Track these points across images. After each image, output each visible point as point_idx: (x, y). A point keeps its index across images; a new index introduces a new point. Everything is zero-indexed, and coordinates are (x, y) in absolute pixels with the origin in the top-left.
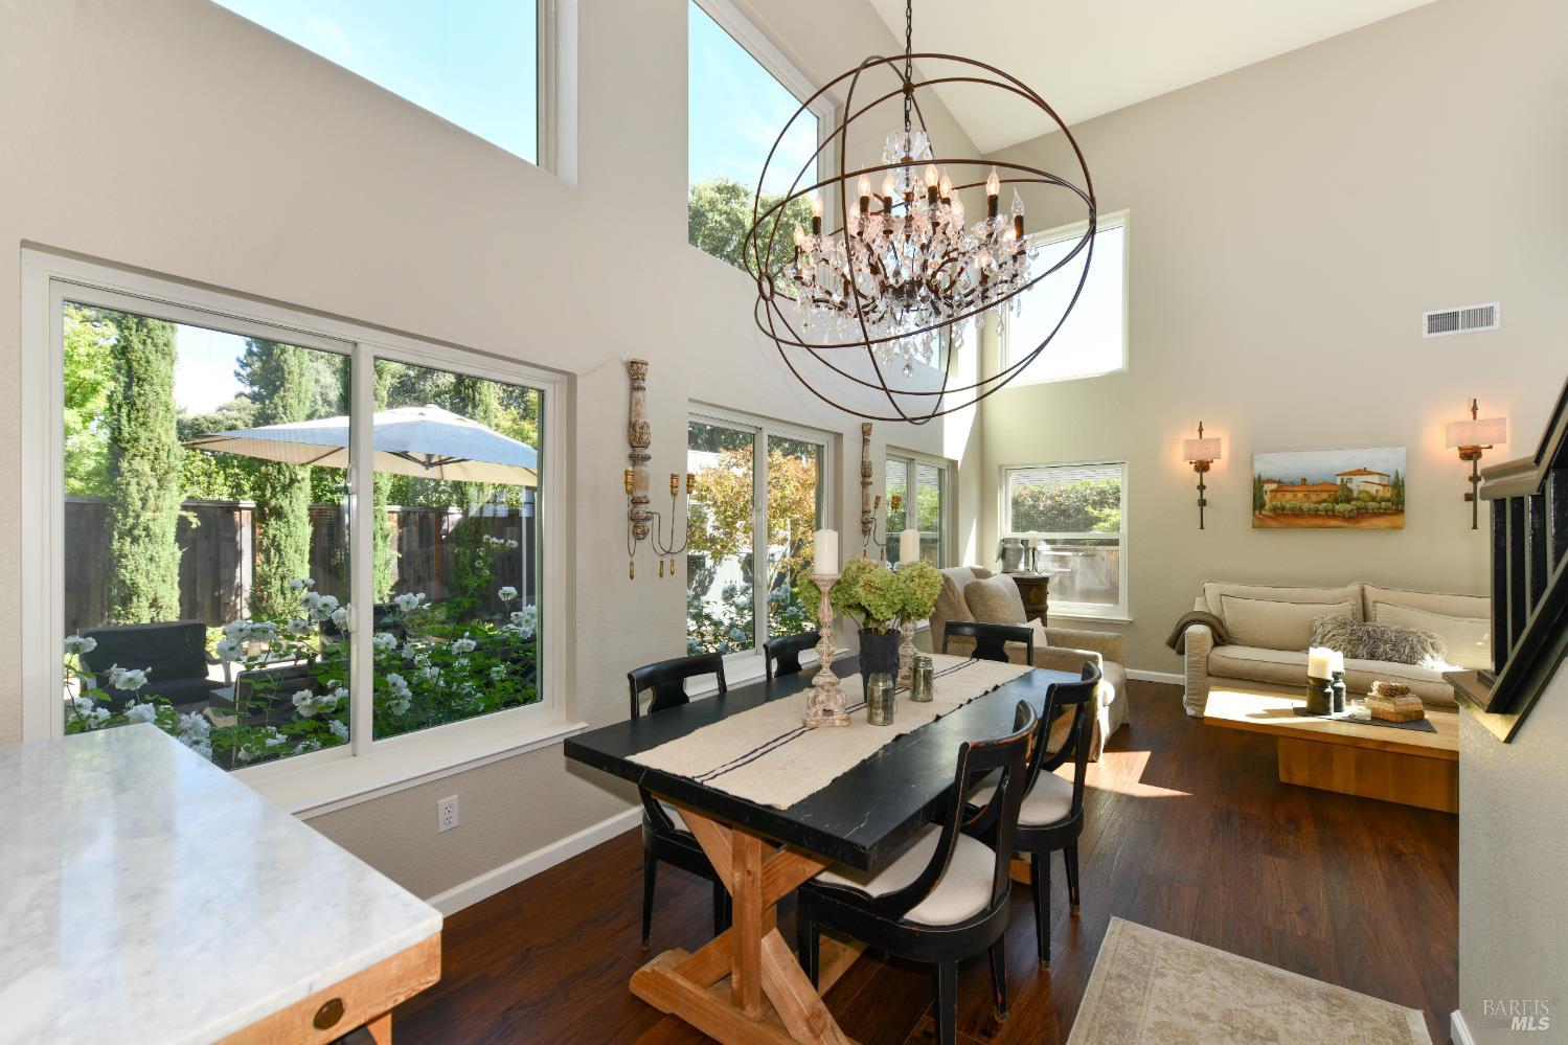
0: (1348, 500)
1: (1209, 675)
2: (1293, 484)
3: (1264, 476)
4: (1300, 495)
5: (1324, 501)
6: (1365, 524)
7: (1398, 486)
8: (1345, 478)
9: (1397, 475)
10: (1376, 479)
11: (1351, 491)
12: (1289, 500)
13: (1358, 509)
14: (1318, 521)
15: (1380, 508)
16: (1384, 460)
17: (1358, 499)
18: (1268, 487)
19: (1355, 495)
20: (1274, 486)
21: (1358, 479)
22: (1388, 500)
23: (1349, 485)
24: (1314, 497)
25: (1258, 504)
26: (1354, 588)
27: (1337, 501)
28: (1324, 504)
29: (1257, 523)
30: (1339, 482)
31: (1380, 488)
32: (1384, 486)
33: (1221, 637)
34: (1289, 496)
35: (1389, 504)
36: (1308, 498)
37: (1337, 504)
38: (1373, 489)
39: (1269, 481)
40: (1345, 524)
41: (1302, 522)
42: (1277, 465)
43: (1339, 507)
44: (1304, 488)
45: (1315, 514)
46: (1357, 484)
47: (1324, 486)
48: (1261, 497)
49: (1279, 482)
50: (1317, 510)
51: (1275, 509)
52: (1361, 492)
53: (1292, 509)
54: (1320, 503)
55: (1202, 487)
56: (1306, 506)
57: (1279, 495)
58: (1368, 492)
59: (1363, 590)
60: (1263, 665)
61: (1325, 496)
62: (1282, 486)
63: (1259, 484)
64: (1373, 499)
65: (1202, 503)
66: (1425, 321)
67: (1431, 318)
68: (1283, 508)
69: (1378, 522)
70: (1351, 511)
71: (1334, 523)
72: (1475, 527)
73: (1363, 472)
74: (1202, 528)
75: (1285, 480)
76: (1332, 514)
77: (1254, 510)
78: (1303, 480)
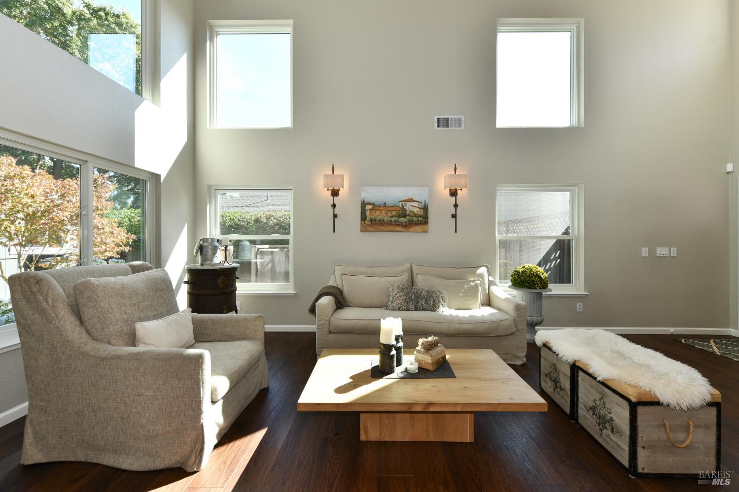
0: (405, 216)
1: (330, 332)
2: (380, 206)
3: (366, 201)
4: (383, 212)
5: (394, 216)
6: (412, 229)
7: (425, 209)
8: (404, 203)
9: (425, 203)
10: (416, 204)
11: (406, 211)
12: (379, 215)
13: (409, 221)
14: (391, 228)
15: (418, 221)
16: (419, 194)
17: (408, 215)
18: (369, 207)
19: (408, 213)
20: (371, 207)
21: (409, 204)
22: (421, 216)
23: (405, 207)
24: (389, 214)
25: (363, 218)
26: (408, 265)
27: (400, 217)
28: (394, 218)
29: (363, 229)
30: (400, 206)
31: (418, 209)
32: (420, 208)
33: (341, 303)
34: (378, 212)
35: (422, 218)
36: (387, 215)
37: (400, 218)
38: (415, 210)
39: (369, 204)
40: (403, 230)
41: (384, 228)
42: (374, 194)
43: (402, 220)
44: (385, 208)
45: (390, 223)
46: (409, 207)
47: (394, 207)
48: (365, 213)
49: (373, 204)
50: (391, 221)
51: (371, 220)
52: (410, 211)
53: (380, 220)
54: (392, 217)
55: (334, 206)
56: (386, 219)
57: (373, 212)
58: (413, 212)
59: (411, 267)
60: (361, 322)
61: (394, 213)
62: (375, 207)
63: (364, 204)
64: (416, 216)
65: (335, 216)
66: (436, 121)
67: (439, 119)
68: (375, 220)
69: (418, 228)
70: (406, 222)
71: (399, 229)
72: (456, 232)
73: (411, 200)
74: (334, 232)
75: (376, 203)
76: (397, 224)
77: (361, 220)
78: (385, 203)
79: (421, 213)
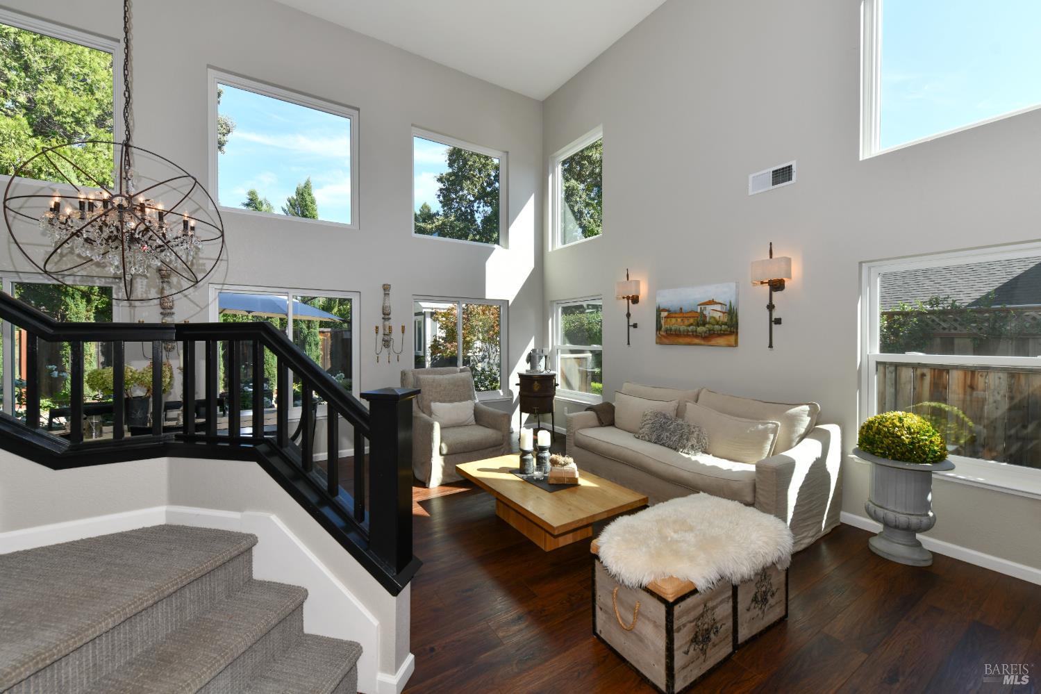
0: (704, 324)
2: (675, 312)
3: (662, 307)
4: (679, 320)
5: (691, 325)
6: (713, 342)
7: (732, 314)
8: (703, 307)
9: (731, 303)
10: (718, 307)
11: (705, 316)
12: (675, 324)
13: (710, 330)
14: (688, 340)
15: (721, 330)
16: (723, 292)
17: (709, 323)
18: (664, 314)
19: (708, 319)
20: (667, 314)
21: (709, 308)
22: (726, 324)
23: (704, 313)
24: (687, 322)
25: (659, 328)
27: (698, 325)
28: (691, 327)
29: (658, 341)
30: (699, 311)
31: (720, 314)
32: (724, 313)
34: (674, 320)
35: (726, 327)
36: (684, 322)
37: (698, 326)
38: (717, 315)
39: (664, 310)
40: (702, 342)
41: (681, 340)
42: (673, 298)
43: (700, 329)
44: (681, 315)
45: (686, 334)
46: (710, 311)
47: (691, 313)
48: (660, 322)
49: (668, 311)
50: (688, 331)
51: (666, 330)
52: (712, 317)
53: (675, 330)
54: (689, 325)
55: (628, 315)
56: (682, 328)
57: (669, 320)
58: (714, 318)
61: (691, 321)
62: (671, 314)
63: (659, 311)
64: (718, 323)
65: (633, 326)
68: (671, 330)
69: (721, 341)
70: (705, 332)
71: (697, 341)
72: (771, 346)
73: (712, 302)
74: (629, 344)
75: (672, 309)
76: (695, 335)
77: (657, 331)
78: (681, 309)
79: (725, 319)
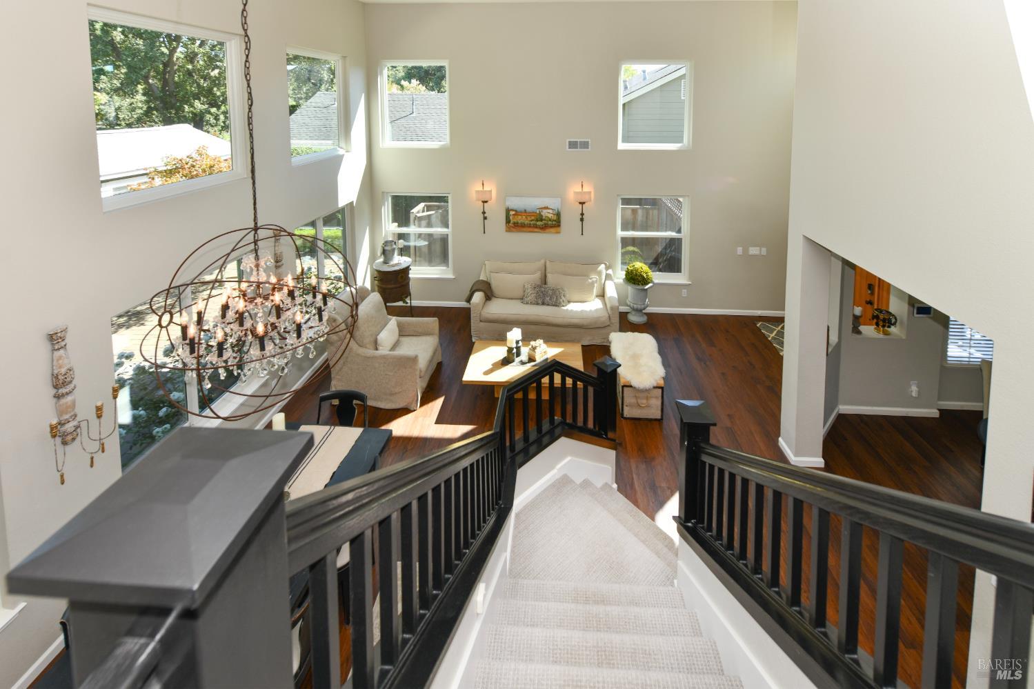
0: (541, 220)
1: (481, 321)
2: (521, 212)
3: (510, 208)
4: (524, 217)
5: (533, 220)
6: (547, 230)
7: (558, 215)
8: (540, 210)
9: (558, 209)
10: (551, 211)
11: (542, 216)
12: (520, 219)
13: (545, 224)
14: (531, 229)
15: (552, 224)
16: (553, 203)
17: (545, 220)
18: (512, 213)
19: (544, 217)
20: (514, 213)
21: (545, 211)
22: (555, 221)
23: (542, 213)
24: (529, 219)
25: (508, 221)
26: (543, 261)
27: (537, 221)
28: (533, 222)
29: (507, 229)
30: (538, 212)
32: (553, 214)
33: (489, 295)
34: (520, 217)
36: (527, 219)
38: (550, 216)
39: (512, 210)
40: (540, 231)
41: (524, 229)
42: (516, 203)
43: (539, 223)
44: (525, 214)
45: (529, 226)
46: (545, 213)
47: (532, 214)
48: (509, 217)
49: (516, 211)
50: (530, 224)
51: (514, 223)
52: (546, 217)
53: (521, 223)
54: (531, 221)
55: (484, 211)
56: (526, 222)
57: (516, 217)
58: (548, 217)
59: (545, 263)
61: (533, 218)
62: (517, 213)
63: (508, 211)
64: (550, 220)
65: (485, 218)
66: (568, 143)
68: (517, 223)
69: (553, 230)
70: (543, 225)
71: (536, 230)
72: (582, 234)
73: (547, 208)
74: (484, 233)
75: (518, 210)
76: (536, 226)
77: (506, 223)
78: (525, 210)
79: (555, 218)
